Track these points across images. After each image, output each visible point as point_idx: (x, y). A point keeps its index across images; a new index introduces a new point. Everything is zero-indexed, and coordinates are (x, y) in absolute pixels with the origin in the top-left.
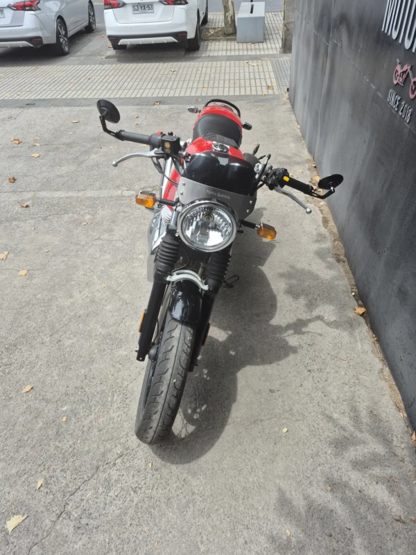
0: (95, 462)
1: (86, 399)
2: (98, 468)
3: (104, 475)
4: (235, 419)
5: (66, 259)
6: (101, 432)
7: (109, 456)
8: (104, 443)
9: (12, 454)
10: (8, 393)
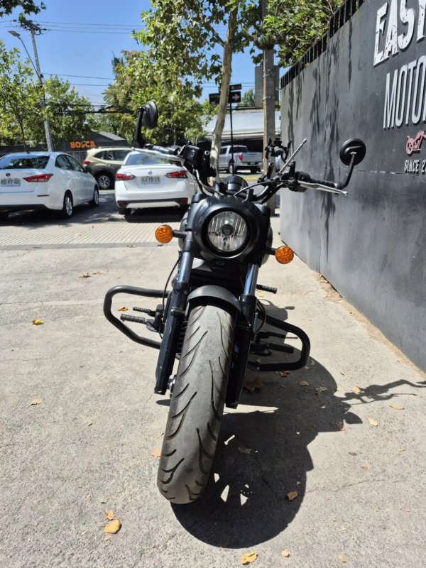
0: (137, 546)
1: (115, 474)
2: (142, 553)
3: (153, 562)
4: (317, 486)
5: (79, 349)
6: (141, 510)
7: (157, 537)
8: (147, 522)
9: (15, 544)
10: (11, 474)
